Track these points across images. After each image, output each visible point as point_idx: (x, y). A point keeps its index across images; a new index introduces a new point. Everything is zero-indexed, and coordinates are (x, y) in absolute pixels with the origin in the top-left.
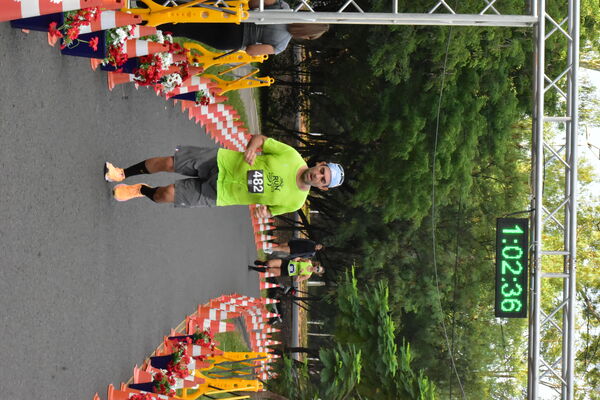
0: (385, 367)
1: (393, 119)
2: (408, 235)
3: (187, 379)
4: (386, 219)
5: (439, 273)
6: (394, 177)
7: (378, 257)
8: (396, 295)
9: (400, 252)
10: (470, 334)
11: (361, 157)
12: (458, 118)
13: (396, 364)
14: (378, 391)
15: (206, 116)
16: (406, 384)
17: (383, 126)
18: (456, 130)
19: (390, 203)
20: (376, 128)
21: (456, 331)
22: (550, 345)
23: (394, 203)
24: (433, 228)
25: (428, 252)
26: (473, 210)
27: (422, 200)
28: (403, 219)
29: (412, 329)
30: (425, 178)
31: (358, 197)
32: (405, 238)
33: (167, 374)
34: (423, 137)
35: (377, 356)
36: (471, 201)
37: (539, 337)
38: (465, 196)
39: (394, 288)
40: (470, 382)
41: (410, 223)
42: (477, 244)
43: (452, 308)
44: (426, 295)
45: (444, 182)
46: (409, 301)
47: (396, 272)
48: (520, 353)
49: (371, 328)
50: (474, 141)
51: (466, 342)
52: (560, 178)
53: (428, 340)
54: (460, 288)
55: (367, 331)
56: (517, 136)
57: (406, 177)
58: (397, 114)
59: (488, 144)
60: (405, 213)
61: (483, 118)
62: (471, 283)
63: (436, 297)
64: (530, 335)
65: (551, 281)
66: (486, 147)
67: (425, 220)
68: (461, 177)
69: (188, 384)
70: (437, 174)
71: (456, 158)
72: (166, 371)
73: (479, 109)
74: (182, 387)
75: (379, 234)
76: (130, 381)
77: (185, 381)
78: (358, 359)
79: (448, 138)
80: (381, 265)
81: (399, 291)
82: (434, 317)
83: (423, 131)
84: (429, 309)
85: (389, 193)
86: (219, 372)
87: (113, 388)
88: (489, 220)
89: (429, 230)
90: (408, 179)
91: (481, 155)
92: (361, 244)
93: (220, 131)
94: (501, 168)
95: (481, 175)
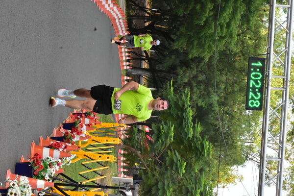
0: (186, 134)
1: (196, 4)
2: (202, 65)
3: (81, 135)
4: (190, 56)
5: (217, 86)
6: (195, 34)
7: (185, 76)
8: (193, 97)
9: (197, 74)
10: (232, 119)
11: (178, 23)
12: (231, 4)
13: (192, 133)
14: (182, 147)
16: (197, 144)
17: (191, 7)
18: (229, 10)
19: (193, 48)
20: (187, 7)
21: (224, 117)
22: (274, 127)
23: (195, 48)
24: (215, 62)
25: (212, 75)
26: (236, 53)
27: (210, 47)
28: (199, 57)
29: (201, 115)
30: (212, 35)
31: (176, 44)
32: (199, 67)
33: (71, 133)
34: (212, 13)
35: (182, 129)
36: (236, 49)
37: (268, 122)
38: (233, 46)
39: (193, 93)
40: (231, 144)
41: (203, 59)
42: (237, 72)
43: (223, 105)
44: (210, 97)
45: (221, 38)
46: (200, 100)
47: (194, 84)
48: (258, 131)
49: (179, 113)
50: (239, 17)
51: (230, 123)
52: (283, 39)
53: (210, 121)
54: (228, 94)
55: (177, 115)
56: (262, 15)
59: (246, 19)
60: (200, 53)
61: (244, 4)
62: (234, 92)
63: (215, 98)
64: (263, 121)
65: (276, 93)
67: (211, 58)
68: (231, 36)
69: (82, 138)
70: (218, 33)
71: (229, 25)
72: (70, 131)
74: (78, 139)
75: (186, 64)
76: (51, 136)
77: (80, 137)
78: (172, 130)
79: (225, 15)
80: (187, 81)
81: (195, 94)
82: (213, 109)
83: (212, 10)
84: (211, 105)
85: (192, 43)
86: (98, 133)
87: (42, 139)
88: (245, 59)
89: (213, 63)
90: (203, 35)
91: (242, 24)
92: (177, 69)
93: (104, 5)
94: (252, 32)
95: (242, 35)
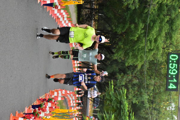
1: (130, 24)
2: (135, 72)
4: (127, 65)
5: (147, 87)
6: (130, 48)
7: (123, 80)
8: (129, 96)
9: (132, 79)
11: (118, 39)
12: (157, 24)
15: (56, 14)
17: (127, 26)
18: (156, 29)
19: (129, 58)
20: (124, 27)
21: (153, 112)
23: (130, 58)
25: (143, 79)
26: (162, 63)
27: (141, 57)
28: (134, 65)
30: (143, 48)
31: (116, 55)
32: (134, 73)
33: (38, 110)
34: (143, 31)
35: (121, 117)
38: (159, 56)
39: (129, 93)
41: (136, 67)
43: (152, 103)
44: (141, 97)
45: (151, 50)
46: (135, 99)
47: (130, 87)
50: (163, 34)
51: (157, 116)
53: (142, 115)
54: (156, 94)
55: (117, 106)
57: (136, 47)
58: (132, 21)
60: (134, 62)
61: (167, 24)
62: (160, 93)
63: (146, 97)
66: (168, 37)
67: (142, 66)
68: (158, 48)
70: (148, 47)
71: (156, 40)
72: (38, 109)
73: (166, 21)
75: (123, 71)
76: (24, 112)
77: (45, 114)
78: (113, 118)
79: (153, 32)
80: (124, 84)
81: (131, 94)
82: (144, 105)
83: (143, 29)
84: (143, 103)
85: (128, 54)
87: (18, 113)
89: (144, 70)
90: (136, 48)
91: (166, 40)
92: (116, 75)
93: (61, 21)
94: (174, 46)
95: (166, 48)
